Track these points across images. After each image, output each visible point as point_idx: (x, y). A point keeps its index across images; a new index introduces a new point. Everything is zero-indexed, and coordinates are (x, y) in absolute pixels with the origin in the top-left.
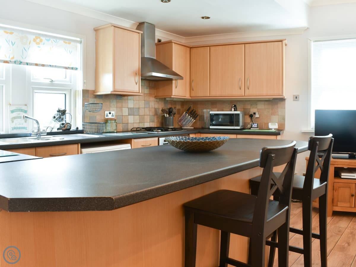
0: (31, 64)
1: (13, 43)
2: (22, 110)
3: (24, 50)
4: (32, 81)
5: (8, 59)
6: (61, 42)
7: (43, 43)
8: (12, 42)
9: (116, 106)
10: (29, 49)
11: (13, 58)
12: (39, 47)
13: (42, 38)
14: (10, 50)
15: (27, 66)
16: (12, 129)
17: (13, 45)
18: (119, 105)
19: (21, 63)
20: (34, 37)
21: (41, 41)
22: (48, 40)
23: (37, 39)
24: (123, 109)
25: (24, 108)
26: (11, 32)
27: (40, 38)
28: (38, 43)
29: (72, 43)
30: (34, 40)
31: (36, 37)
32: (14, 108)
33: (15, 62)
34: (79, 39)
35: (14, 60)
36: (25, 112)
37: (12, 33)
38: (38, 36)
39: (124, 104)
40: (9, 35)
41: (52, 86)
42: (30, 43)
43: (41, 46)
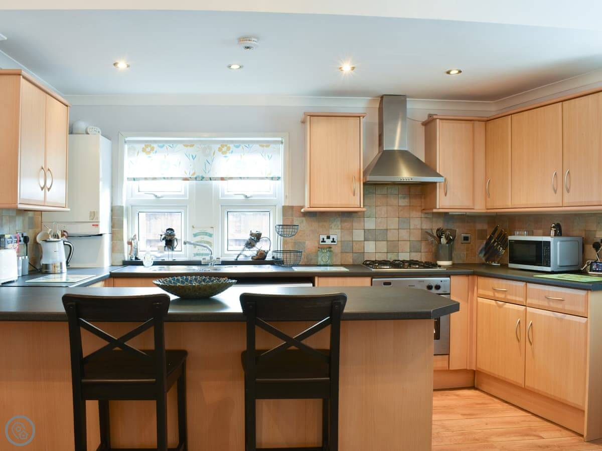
0: (216, 179)
1: (194, 157)
2: (206, 234)
3: (207, 162)
4: (221, 198)
5: (188, 176)
6: (256, 146)
7: (230, 151)
8: (192, 156)
9: (340, 227)
10: (212, 161)
11: (194, 174)
12: (225, 157)
13: (229, 145)
14: (191, 165)
15: (210, 181)
16: (193, 255)
17: (194, 159)
18: (347, 225)
19: (203, 178)
20: (219, 146)
21: (229, 149)
22: (237, 147)
23: (223, 147)
24: (354, 231)
25: (210, 231)
26: (191, 144)
27: (226, 146)
28: (223, 153)
29: (272, 146)
30: (220, 150)
31: (221, 145)
32: (196, 231)
33: (196, 179)
34: (280, 139)
35: (195, 176)
36: (211, 235)
37: (192, 146)
38: (223, 144)
39: (355, 225)
40: (189, 148)
41: (248, 204)
42: (214, 154)
43: (228, 155)
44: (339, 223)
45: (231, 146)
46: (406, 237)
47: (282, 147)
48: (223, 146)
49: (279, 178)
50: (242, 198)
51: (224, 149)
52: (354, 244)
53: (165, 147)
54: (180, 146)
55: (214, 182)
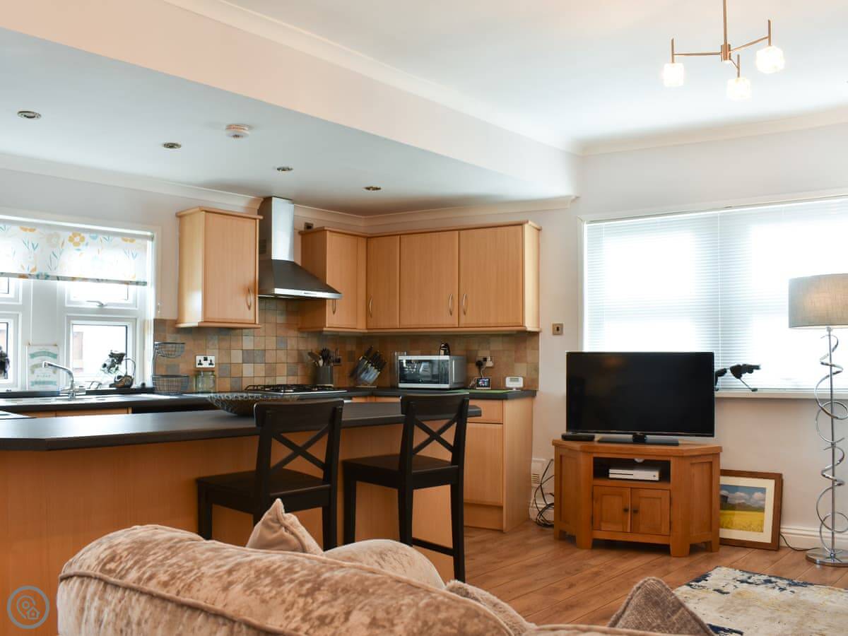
0: (65, 279)
1: (35, 246)
2: (48, 354)
3: (52, 256)
4: (67, 305)
5: (26, 272)
6: (119, 239)
7: (85, 243)
8: (33, 245)
9: (217, 347)
10: (60, 254)
11: (34, 270)
12: (79, 250)
13: (83, 235)
14: (30, 257)
15: (57, 281)
16: (30, 384)
17: (34, 249)
18: (225, 344)
19: (47, 277)
20: (70, 234)
21: (83, 239)
22: (94, 238)
23: (75, 237)
24: (232, 351)
25: (52, 350)
26: (31, 228)
27: (80, 235)
28: (77, 244)
29: (138, 241)
30: (71, 239)
31: (73, 234)
32: (35, 350)
33: (38, 276)
34: (149, 234)
35: (35, 273)
36: (55, 356)
37: (32, 230)
38: (77, 231)
39: (233, 344)
40: (28, 232)
41: (103, 314)
42: (63, 244)
43: (80, 247)
44: (216, 342)
45: (87, 236)
46: (284, 359)
47: (149, 244)
48: (75, 235)
49: (145, 284)
50: (95, 306)
51: (77, 239)
52: (232, 367)
54: (16, 228)
55: (59, 284)
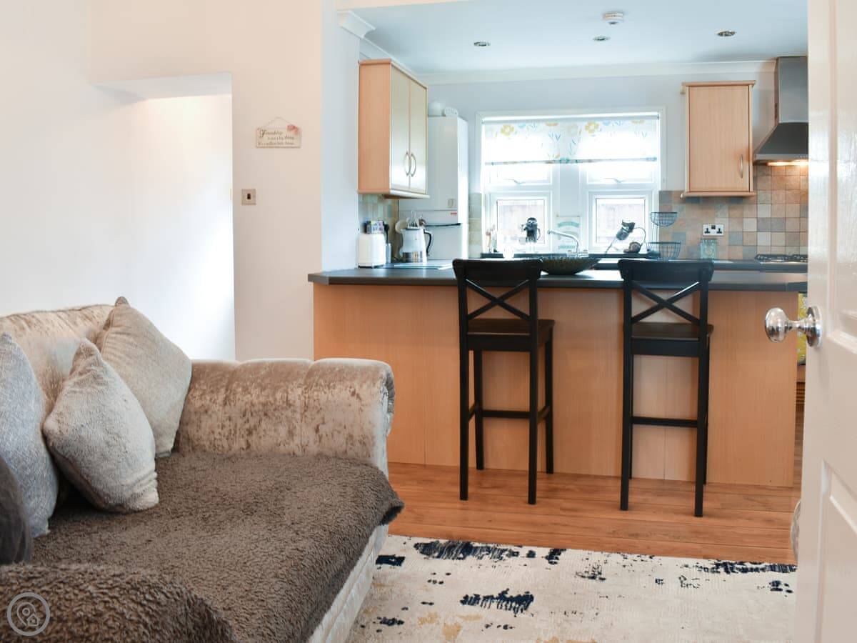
0: (582, 161)
1: (558, 137)
2: (572, 224)
3: (573, 144)
4: (588, 183)
5: (551, 159)
6: (628, 123)
7: (599, 129)
8: (556, 137)
9: (728, 215)
10: (579, 141)
11: (558, 156)
12: (594, 136)
13: (597, 122)
14: (554, 147)
15: (576, 164)
16: (557, 248)
17: (558, 140)
18: (736, 213)
19: (568, 161)
20: (585, 124)
21: (597, 127)
22: (607, 124)
24: (744, 219)
25: (575, 220)
26: (554, 123)
27: (594, 123)
28: (592, 131)
29: (647, 121)
30: (587, 128)
31: (588, 123)
32: (561, 220)
33: (560, 161)
34: (655, 114)
35: (559, 159)
36: (577, 225)
37: (556, 125)
38: (592, 121)
39: (747, 212)
40: (552, 127)
41: (620, 189)
42: (580, 132)
43: (596, 133)
44: (726, 211)
45: (600, 123)
47: (658, 122)
48: (590, 124)
49: (655, 159)
50: (613, 182)
51: (592, 127)
52: (745, 235)
53: (525, 128)
54: (542, 125)
55: (579, 165)
